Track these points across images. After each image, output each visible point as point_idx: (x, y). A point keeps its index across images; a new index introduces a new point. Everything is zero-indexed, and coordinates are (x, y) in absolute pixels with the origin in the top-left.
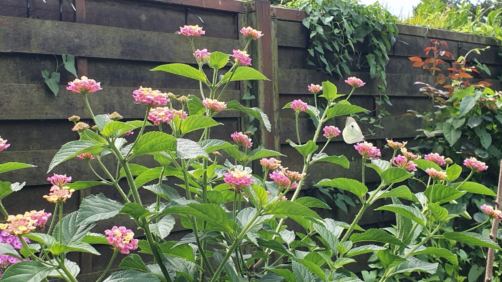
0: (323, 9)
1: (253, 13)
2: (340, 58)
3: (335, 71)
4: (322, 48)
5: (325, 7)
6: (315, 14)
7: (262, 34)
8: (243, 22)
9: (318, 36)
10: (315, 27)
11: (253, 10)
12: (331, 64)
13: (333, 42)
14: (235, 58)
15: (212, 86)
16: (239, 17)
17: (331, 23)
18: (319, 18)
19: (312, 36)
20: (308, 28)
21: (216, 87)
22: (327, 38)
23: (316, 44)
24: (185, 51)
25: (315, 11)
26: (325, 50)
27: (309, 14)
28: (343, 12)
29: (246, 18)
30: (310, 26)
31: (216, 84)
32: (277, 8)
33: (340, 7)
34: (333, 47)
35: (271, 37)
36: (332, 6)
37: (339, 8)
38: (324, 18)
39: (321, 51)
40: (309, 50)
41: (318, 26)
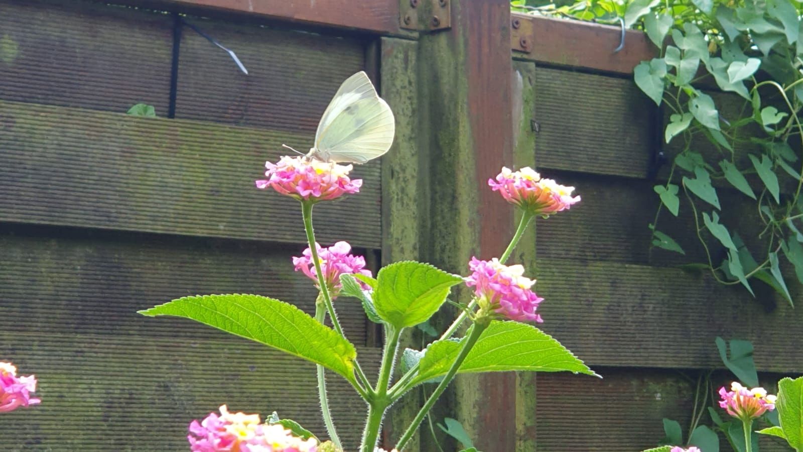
0: (717, 25)
1: (443, 39)
2: (785, 228)
3: (762, 278)
4: (714, 184)
5: (726, 23)
6: (685, 47)
7: (574, 195)
8: (400, 72)
9: (697, 134)
10: (685, 98)
11: (443, 25)
12: (746, 249)
13: (755, 161)
14: (475, 288)
15: (376, 392)
16: (385, 49)
17: (748, 83)
18: (701, 61)
19: (672, 131)
20: (658, 103)
21: (389, 399)
22: (729, 141)
23: (689, 169)
24: (164, 186)
25: (684, 33)
26: (725, 190)
27: (660, 47)
28: (794, 44)
29: (412, 56)
30: (665, 95)
31: (393, 383)
32: (535, 20)
33: (784, 23)
34: (754, 180)
35: (511, 137)
36: (749, 18)
37: (778, 23)
38: (719, 63)
39: (711, 196)
40: (658, 189)
41: (695, 96)
